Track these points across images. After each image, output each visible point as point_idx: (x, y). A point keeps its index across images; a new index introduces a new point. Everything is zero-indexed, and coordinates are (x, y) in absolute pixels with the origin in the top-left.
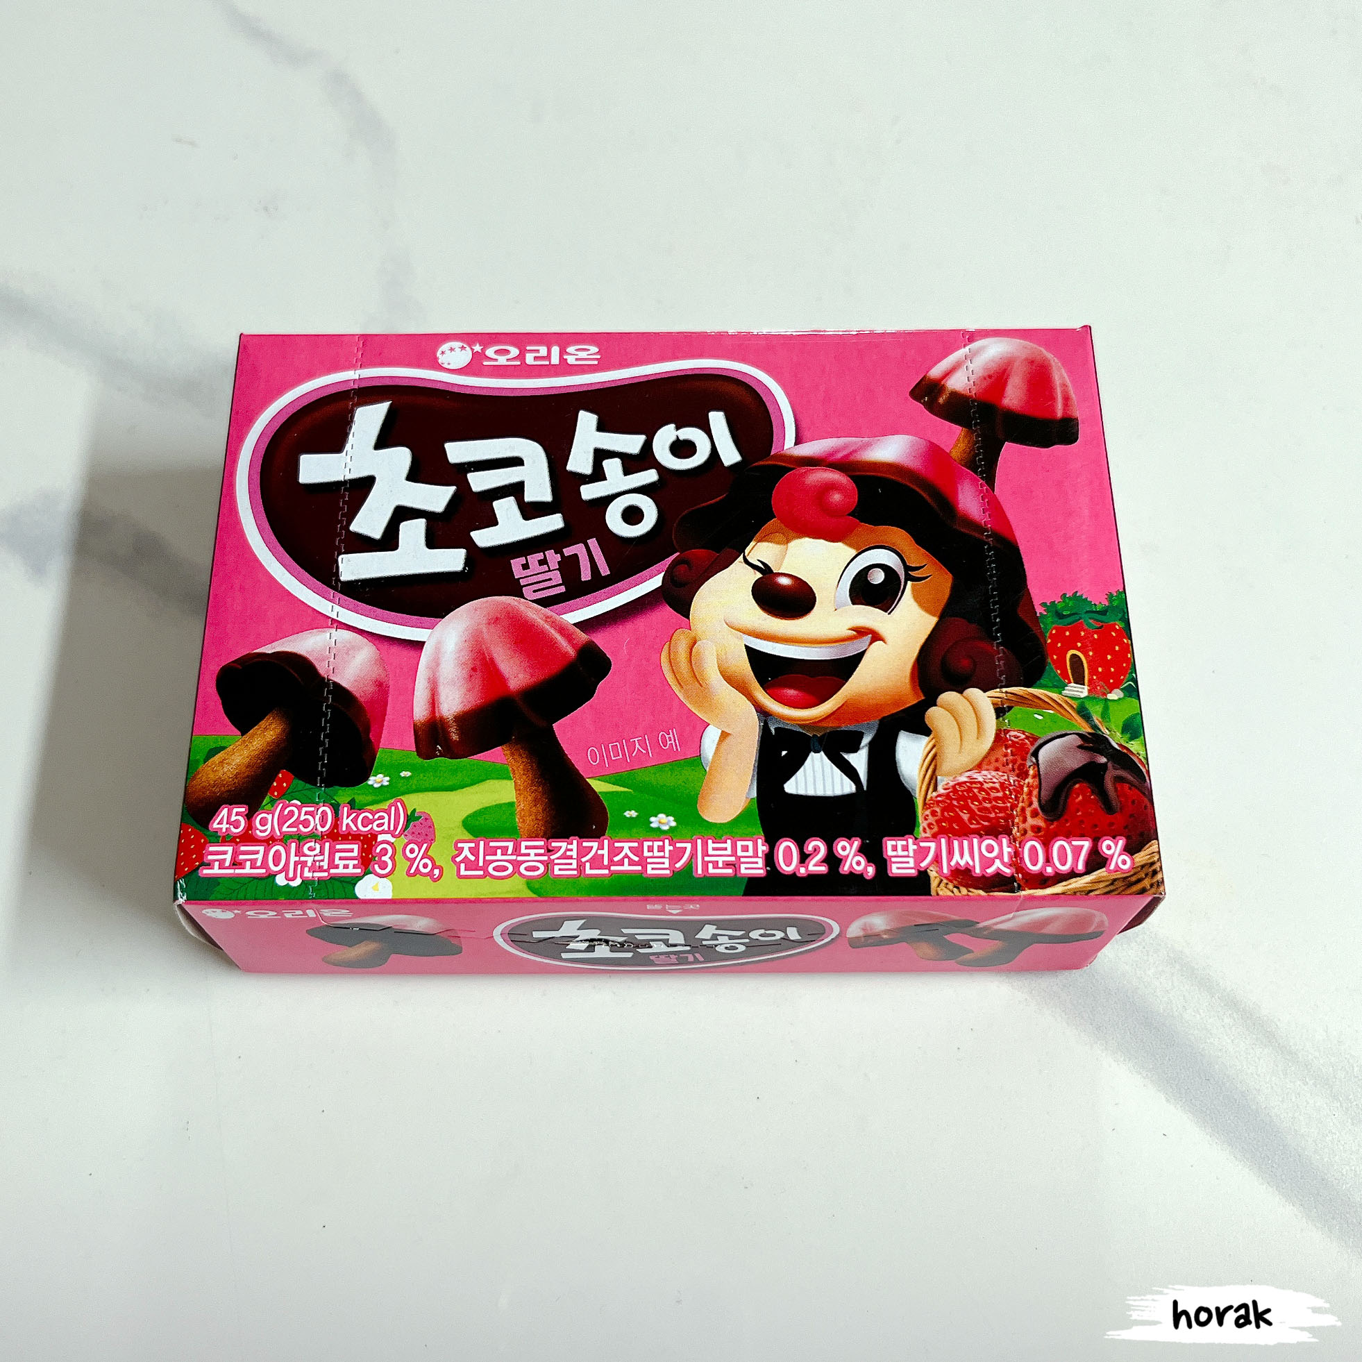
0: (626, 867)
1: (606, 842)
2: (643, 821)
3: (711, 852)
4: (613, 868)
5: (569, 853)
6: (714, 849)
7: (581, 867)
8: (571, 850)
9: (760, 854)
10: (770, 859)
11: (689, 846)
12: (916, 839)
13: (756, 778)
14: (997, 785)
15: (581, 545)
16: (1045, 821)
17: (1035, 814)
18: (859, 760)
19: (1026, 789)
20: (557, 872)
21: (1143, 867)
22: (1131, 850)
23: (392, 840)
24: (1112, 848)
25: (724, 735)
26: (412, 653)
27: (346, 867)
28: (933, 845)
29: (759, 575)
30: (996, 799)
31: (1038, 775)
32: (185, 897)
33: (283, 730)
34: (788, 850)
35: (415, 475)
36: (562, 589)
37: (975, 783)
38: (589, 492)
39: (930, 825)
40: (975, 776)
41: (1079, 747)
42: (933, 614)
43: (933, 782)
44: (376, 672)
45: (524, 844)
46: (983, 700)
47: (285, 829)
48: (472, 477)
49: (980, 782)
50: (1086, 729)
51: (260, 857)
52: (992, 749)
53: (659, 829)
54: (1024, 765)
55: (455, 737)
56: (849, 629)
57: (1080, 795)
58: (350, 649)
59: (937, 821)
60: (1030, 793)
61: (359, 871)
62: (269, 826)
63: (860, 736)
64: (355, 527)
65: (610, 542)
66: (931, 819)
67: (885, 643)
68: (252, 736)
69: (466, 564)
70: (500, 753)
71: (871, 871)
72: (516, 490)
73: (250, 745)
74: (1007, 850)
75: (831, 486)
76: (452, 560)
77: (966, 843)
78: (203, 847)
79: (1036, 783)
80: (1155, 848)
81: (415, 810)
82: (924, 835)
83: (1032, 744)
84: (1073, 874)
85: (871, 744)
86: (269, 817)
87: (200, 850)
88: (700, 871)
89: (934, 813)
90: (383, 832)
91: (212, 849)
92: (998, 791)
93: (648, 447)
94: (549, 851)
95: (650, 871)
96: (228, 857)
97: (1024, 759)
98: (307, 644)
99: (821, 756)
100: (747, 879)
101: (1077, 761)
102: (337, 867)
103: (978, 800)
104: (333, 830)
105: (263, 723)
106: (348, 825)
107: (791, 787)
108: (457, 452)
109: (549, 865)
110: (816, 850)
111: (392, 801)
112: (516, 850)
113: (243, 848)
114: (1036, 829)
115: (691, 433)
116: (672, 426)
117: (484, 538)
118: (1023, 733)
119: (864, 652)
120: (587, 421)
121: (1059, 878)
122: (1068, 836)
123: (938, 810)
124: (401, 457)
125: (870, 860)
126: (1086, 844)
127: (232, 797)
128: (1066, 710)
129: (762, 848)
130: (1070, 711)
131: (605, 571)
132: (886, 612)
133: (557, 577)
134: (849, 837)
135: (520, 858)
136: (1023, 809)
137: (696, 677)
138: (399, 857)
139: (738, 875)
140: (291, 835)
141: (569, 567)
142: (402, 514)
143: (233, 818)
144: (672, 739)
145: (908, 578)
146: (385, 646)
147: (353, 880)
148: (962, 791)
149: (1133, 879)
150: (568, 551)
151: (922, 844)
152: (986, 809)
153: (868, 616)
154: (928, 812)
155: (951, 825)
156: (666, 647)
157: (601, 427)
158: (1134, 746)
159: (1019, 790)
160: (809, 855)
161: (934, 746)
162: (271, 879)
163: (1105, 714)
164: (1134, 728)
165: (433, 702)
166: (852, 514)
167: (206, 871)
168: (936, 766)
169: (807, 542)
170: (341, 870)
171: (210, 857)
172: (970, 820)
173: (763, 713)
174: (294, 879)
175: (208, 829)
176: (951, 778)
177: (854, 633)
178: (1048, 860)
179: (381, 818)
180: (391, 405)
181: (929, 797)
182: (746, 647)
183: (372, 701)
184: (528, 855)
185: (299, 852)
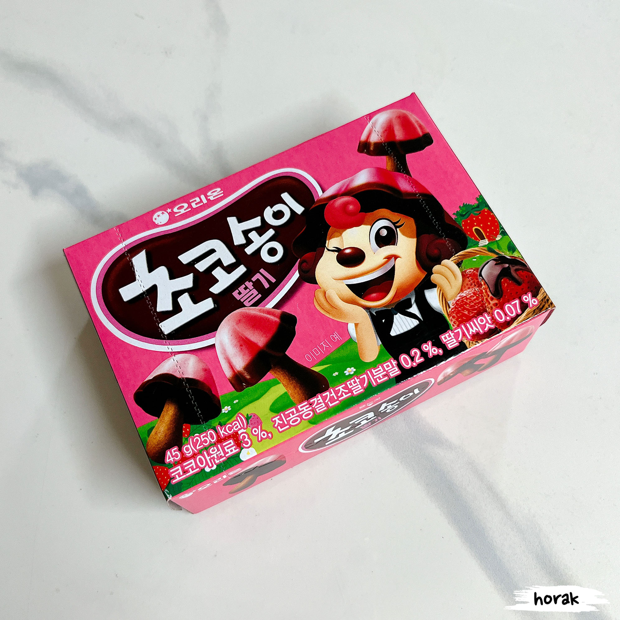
0: (345, 396)
1: (332, 390)
2: (342, 375)
3: (375, 374)
4: (340, 399)
5: (319, 402)
6: (376, 372)
7: (326, 405)
8: (319, 400)
9: (395, 366)
10: (399, 366)
11: (365, 376)
12: (452, 330)
13: (377, 336)
14: (472, 294)
15: (258, 274)
16: (497, 300)
17: (492, 299)
18: (414, 309)
19: (484, 291)
20: (318, 412)
21: (542, 300)
22: (535, 296)
23: (245, 431)
24: (527, 298)
25: (356, 325)
26: (212, 351)
27: (232, 451)
28: (459, 330)
29: (337, 253)
30: (475, 300)
31: (485, 283)
32: (171, 496)
33: (175, 408)
34: (405, 359)
35: (172, 276)
36: (260, 296)
37: (463, 297)
38: (249, 250)
39: (454, 322)
40: (462, 295)
41: (496, 264)
42: (413, 238)
43: (447, 305)
44: (201, 366)
45: (299, 407)
46: (450, 263)
47: (198, 448)
48: (196, 266)
49: (465, 296)
50: (495, 256)
51: (193, 464)
52: (463, 281)
53: (350, 375)
54: (478, 282)
55: (248, 377)
56: (384, 259)
57: (506, 283)
58: (185, 361)
59: (456, 320)
60: (486, 292)
61: (238, 450)
62: (190, 450)
63: (410, 300)
64: (159, 309)
65: (269, 267)
66: (454, 320)
67: (401, 258)
68: (163, 416)
69: (214, 303)
70: (271, 375)
71: (441, 351)
72: (218, 263)
73: (164, 421)
74: (488, 318)
75: (346, 204)
76: (207, 305)
77: (471, 323)
78: (167, 471)
79: (487, 286)
80: (543, 291)
81: (247, 414)
82: (454, 327)
83: (477, 272)
84: (518, 316)
85: (416, 301)
86: (189, 446)
87: (167, 474)
88: (375, 384)
89: (454, 317)
90: (240, 429)
91: (171, 471)
92: (474, 297)
93: (263, 220)
94: (311, 404)
95: (355, 393)
96: (180, 471)
97: (477, 279)
98: (166, 367)
99: (399, 315)
100: (394, 379)
101: (497, 270)
102: (228, 453)
103: (468, 304)
104: (218, 439)
105: (165, 409)
106: (223, 433)
107: (393, 333)
108: (185, 258)
109: (314, 410)
110: (416, 353)
111: (236, 415)
112: (298, 411)
113: (184, 464)
114: (495, 305)
115: (278, 207)
116: (269, 207)
117: (216, 289)
118: (472, 269)
119: (394, 265)
120: (232, 221)
121: (513, 320)
122: (509, 301)
123: (454, 315)
124: (162, 271)
125: (438, 347)
126: (517, 301)
127: (169, 446)
128: (483, 252)
129: (394, 363)
130: (486, 252)
131: (273, 280)
132: (394, 245)
133: (255, 292)
134: (426, 342)
135: (300, 413)
136: (487, 299)
137: (333, 307)
138: (251, 436)
139: (391, 378)
140: (201, 449)
141: (258, 285)
142: (176, 295)
143: (174, 454)
144: (336, 336)
145: (396, 227)
146: (199, 353)
147: (237, 455)
148: (460, 303)
149: (541, 306)
150: (254, 279)
151: (455, 331)
152: (472, 306)
153: (389, 250)
154: (451, 318)
155: (462, 318)
156: (315, 300)
157: (240, 221)
158: (516, 255)
159: (481, 292)
160: (414, 357)
161: (440, 290)
162: (203, 471)
163: (499, 247)
164: (512, 248)
165: (232, 367)
166: (361, 211)
167: (174, 481)
168: (445, 298)
169: (348, 231)
170: (230, 453)
171: (173, 475)
172: (468, 313)
173: (367, 308)
174: (213, 466)
175: (165, 464)
176: (453, 300)
177: (387, 259)
178: (506, 314)
179: (236, 424)
180: (146, 251)
181: (448, 312)
182: (347, 285)
183: (205, 379)
184: (303, 410)
185: (209, 454)
